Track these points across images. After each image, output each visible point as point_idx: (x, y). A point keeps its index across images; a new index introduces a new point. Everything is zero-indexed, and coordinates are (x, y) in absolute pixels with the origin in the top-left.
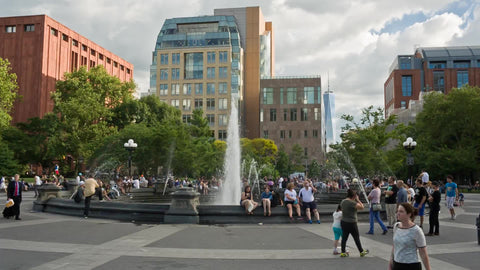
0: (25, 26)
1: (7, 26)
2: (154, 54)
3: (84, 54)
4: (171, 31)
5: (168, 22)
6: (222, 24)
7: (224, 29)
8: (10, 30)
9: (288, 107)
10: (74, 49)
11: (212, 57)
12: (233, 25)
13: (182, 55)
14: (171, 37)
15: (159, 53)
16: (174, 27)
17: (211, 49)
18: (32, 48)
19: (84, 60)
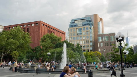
0: (36, 24)
1: (32, 24)
2: (69, 29)
3: (51, 30)
4: (73, 23)
5: (72, 20)
6: (87, 20)
7: (87, 21)
8: (32, 25)
9: (106, 42)
10: (48, 29)
11: (84, 29)
12: (90, 20)
13: (76, 29)
14: (73, 24)
15: (70, 29)
16: (74, 21)
17: (84, 27)
18: (38, 29)
19: (51, 32)
